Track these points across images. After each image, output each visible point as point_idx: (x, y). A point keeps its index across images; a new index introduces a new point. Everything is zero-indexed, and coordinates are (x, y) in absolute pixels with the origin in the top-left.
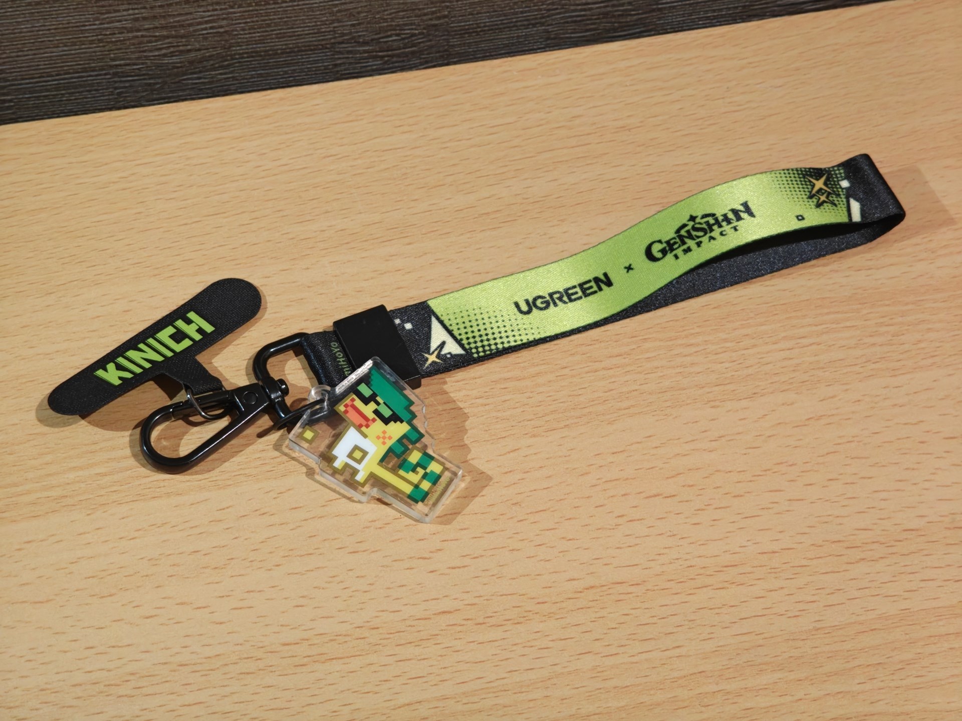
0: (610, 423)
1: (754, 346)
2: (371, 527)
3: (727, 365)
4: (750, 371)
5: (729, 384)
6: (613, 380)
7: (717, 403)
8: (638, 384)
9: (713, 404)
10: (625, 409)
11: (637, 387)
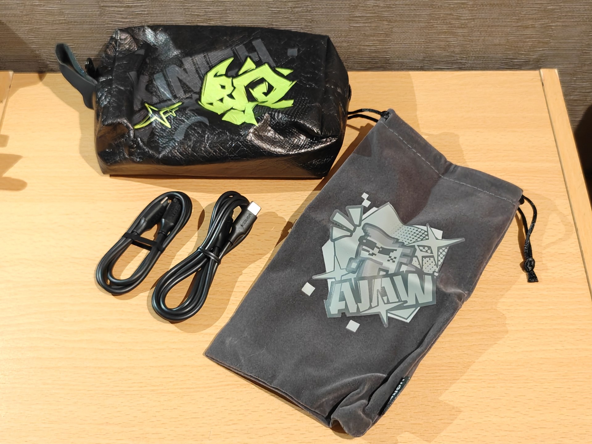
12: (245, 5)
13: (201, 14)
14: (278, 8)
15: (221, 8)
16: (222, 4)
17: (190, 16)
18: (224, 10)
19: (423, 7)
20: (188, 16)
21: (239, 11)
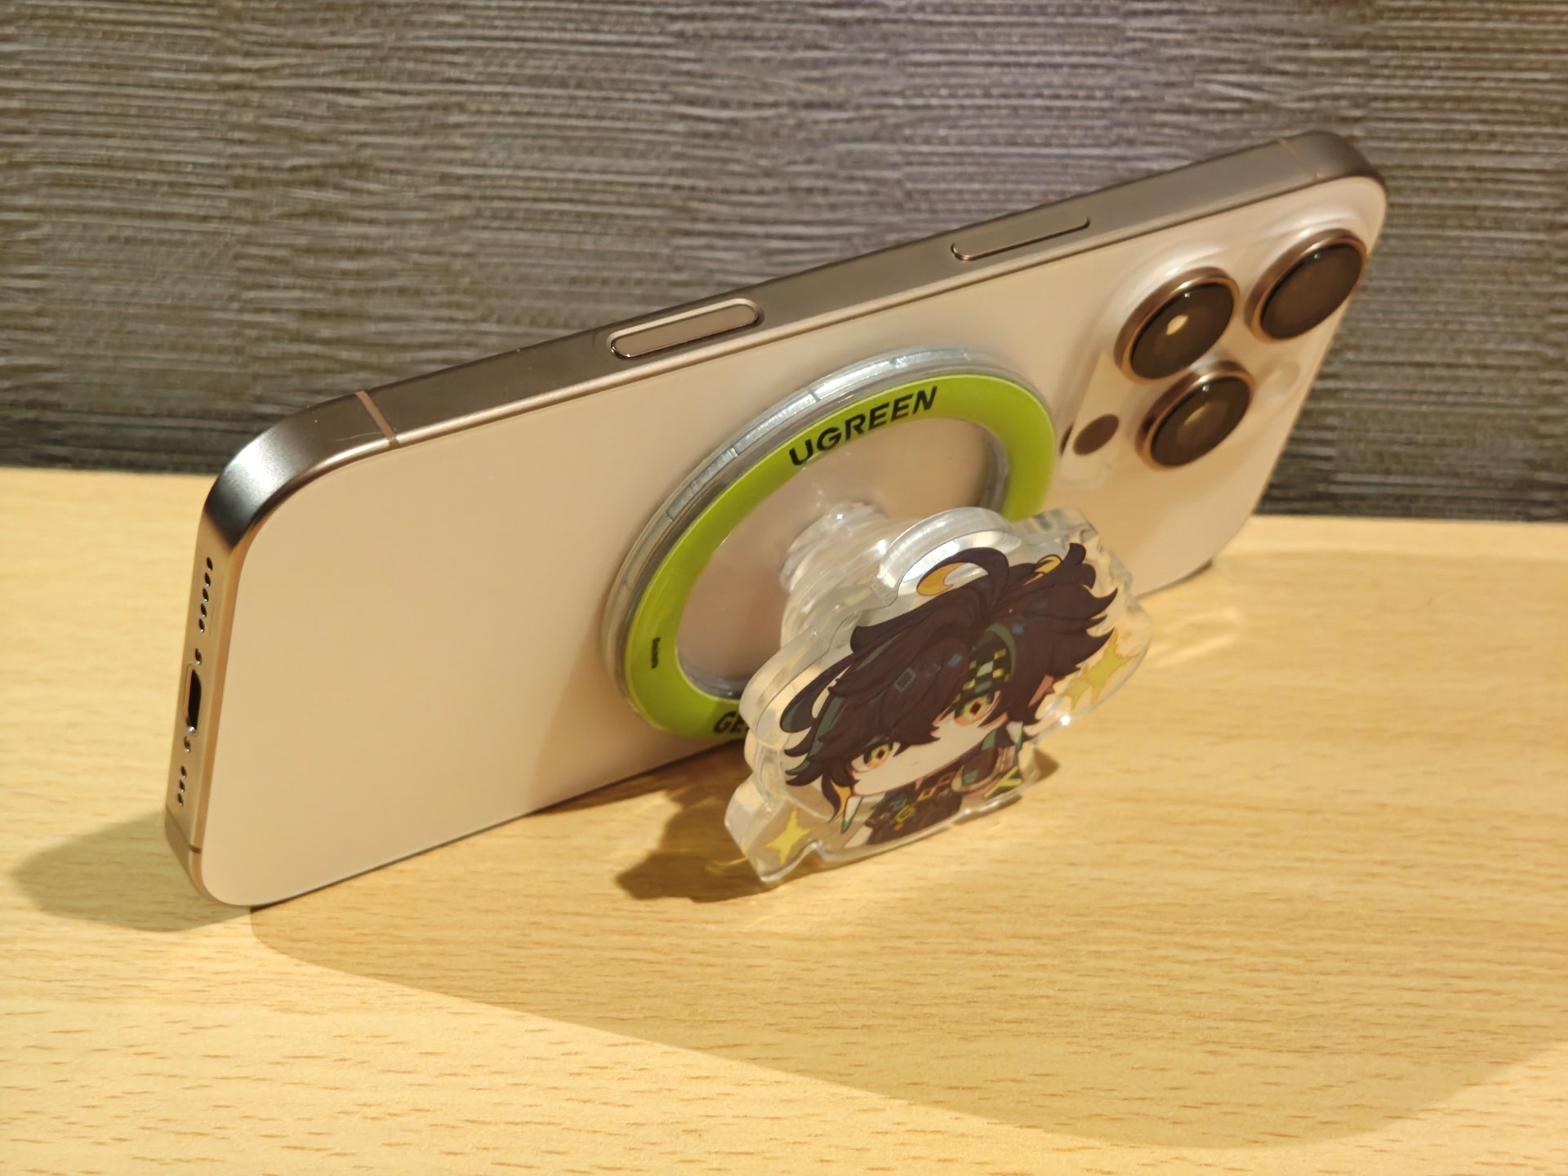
0: (965, 1038)
1: (1345, 972)
2: (357, 1113)
3: (1270, 991)
4: (1319, 1010)
5: (1263, 1021)
6: (1003, 972)
7: (1225, 1048)
8: (1057, 988)
9: (1211, 1047)
10: (1008, 1022)
11: (1051, 993)
12: (545, 81)
13: (311, 127)
14: (724, 104)
15: (420, 93)
16: (425, 67)
17: (252, 137)
18: (431, 107)
19: (1521, 123)
20: (237, 135)
21: (513, 113)
